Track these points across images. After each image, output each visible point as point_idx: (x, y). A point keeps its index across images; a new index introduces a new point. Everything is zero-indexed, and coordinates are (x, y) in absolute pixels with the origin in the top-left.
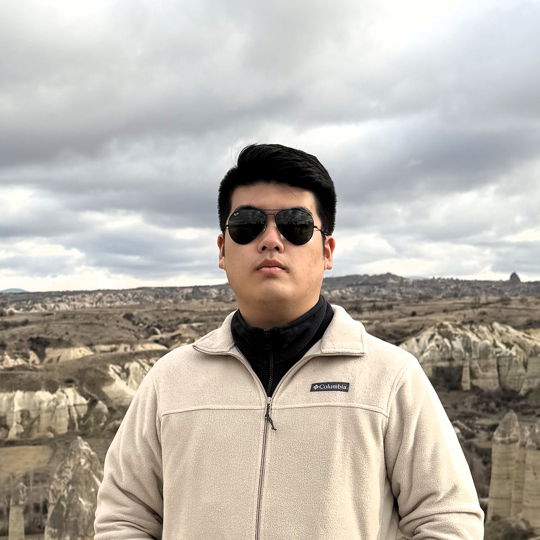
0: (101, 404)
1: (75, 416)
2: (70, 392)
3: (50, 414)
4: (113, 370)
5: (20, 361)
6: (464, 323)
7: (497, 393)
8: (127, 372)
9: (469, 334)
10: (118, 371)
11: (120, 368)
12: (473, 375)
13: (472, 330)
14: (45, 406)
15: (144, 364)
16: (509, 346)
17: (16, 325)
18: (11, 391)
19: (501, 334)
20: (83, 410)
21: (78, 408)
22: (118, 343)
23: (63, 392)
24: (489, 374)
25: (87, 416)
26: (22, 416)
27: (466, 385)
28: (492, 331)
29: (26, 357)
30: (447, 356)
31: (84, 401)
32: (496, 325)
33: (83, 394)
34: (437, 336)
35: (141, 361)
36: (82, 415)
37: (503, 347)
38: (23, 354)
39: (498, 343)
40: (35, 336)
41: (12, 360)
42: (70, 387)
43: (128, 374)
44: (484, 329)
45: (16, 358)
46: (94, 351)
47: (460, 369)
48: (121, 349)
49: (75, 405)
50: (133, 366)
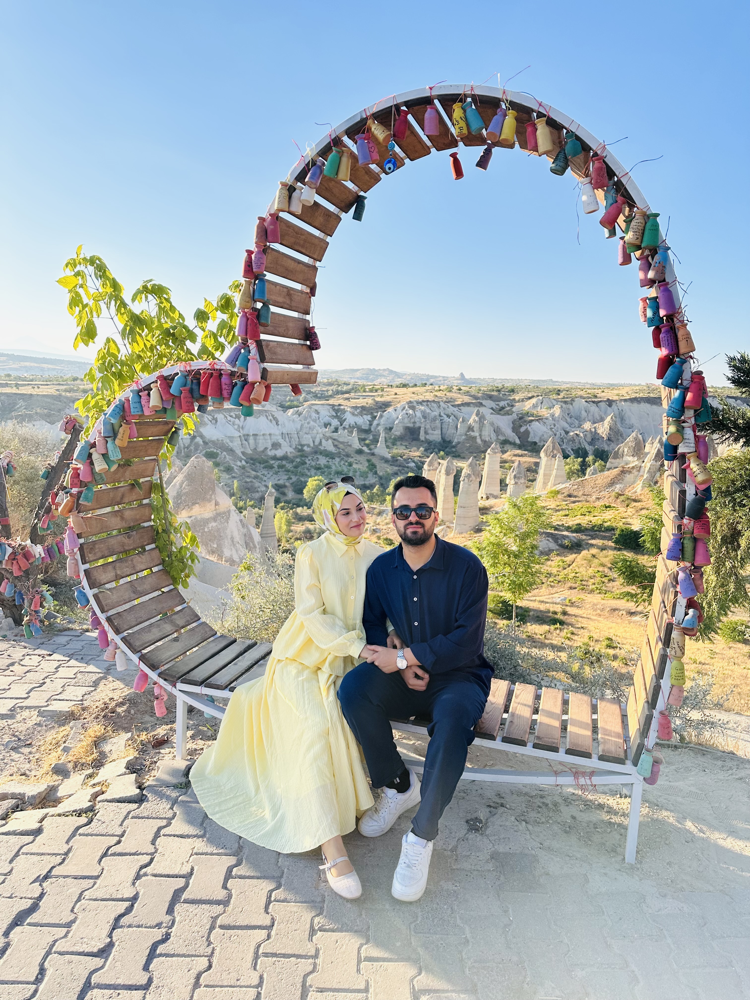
7: (440, 443)
9: (426, 408)
12: (426, 433)
13: (427, 406)
16: (448, 416)
19: (444, 409)
24: (436, 432)
27: (422, 438)
28: (439, 407)
30: (412, 420)
32: (442, 403)
34: (407, 408)
36: (186, 445)
37: (445, 416)
39: (442, 414)
44: (435, 405)
47: (420, 428)
50: (220, 417)
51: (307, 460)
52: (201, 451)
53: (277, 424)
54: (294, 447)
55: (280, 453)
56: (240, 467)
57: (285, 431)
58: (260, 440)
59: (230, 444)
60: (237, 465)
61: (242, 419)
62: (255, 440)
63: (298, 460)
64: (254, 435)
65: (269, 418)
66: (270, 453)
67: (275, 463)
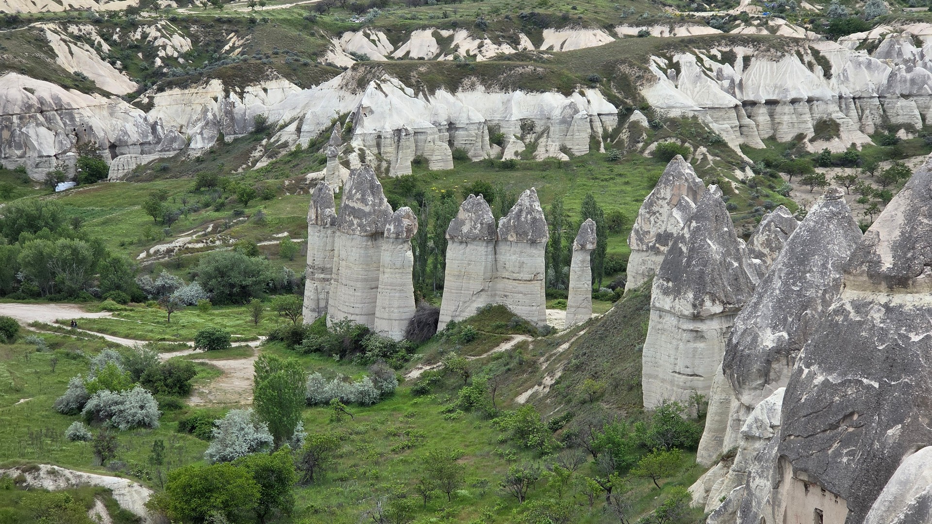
0: (638, 116)
1: (600, 131)
2: (592, 94)
3: (563, 127)
4: (655, 63)
5: (507, 49)
8: (677, 67)
10: (662, 65)
11: (667, 62)
14: (556, 114)
15: (702, 56)
18: (507, 91)
20: (611, 123)
21: (604, 118)
22: (651, 22)
23: (582, 94)
25: (617, 131)
26: (523, 127)
29: (515, 42)
31: (611, 108)
33: (611, 99)
35: (697, 51)
36: (610, 130)
38: (510, 37)
40: (527, 11)
41: (496, 46)
42: (593, 88)
43: (678, 71)
45: (500, 45)
46: (615, 35)
48: (656, 33)
49: (599, 115)
50: (685, 59)
51: (910, 163)
52: (647, 144)
53: (827, 75)
54: (871, 130)
55: (837, 146)
56: (743, 182)
57: (847, 92)
58: (785, 115)
59: (715, 126)
60: (736, 180)
61: (739, 62)
62: (771, 115)
63: (886, 166)
64: (769, 103)
65: (807, 59)
66: (811, 148)
67: (830, 174)
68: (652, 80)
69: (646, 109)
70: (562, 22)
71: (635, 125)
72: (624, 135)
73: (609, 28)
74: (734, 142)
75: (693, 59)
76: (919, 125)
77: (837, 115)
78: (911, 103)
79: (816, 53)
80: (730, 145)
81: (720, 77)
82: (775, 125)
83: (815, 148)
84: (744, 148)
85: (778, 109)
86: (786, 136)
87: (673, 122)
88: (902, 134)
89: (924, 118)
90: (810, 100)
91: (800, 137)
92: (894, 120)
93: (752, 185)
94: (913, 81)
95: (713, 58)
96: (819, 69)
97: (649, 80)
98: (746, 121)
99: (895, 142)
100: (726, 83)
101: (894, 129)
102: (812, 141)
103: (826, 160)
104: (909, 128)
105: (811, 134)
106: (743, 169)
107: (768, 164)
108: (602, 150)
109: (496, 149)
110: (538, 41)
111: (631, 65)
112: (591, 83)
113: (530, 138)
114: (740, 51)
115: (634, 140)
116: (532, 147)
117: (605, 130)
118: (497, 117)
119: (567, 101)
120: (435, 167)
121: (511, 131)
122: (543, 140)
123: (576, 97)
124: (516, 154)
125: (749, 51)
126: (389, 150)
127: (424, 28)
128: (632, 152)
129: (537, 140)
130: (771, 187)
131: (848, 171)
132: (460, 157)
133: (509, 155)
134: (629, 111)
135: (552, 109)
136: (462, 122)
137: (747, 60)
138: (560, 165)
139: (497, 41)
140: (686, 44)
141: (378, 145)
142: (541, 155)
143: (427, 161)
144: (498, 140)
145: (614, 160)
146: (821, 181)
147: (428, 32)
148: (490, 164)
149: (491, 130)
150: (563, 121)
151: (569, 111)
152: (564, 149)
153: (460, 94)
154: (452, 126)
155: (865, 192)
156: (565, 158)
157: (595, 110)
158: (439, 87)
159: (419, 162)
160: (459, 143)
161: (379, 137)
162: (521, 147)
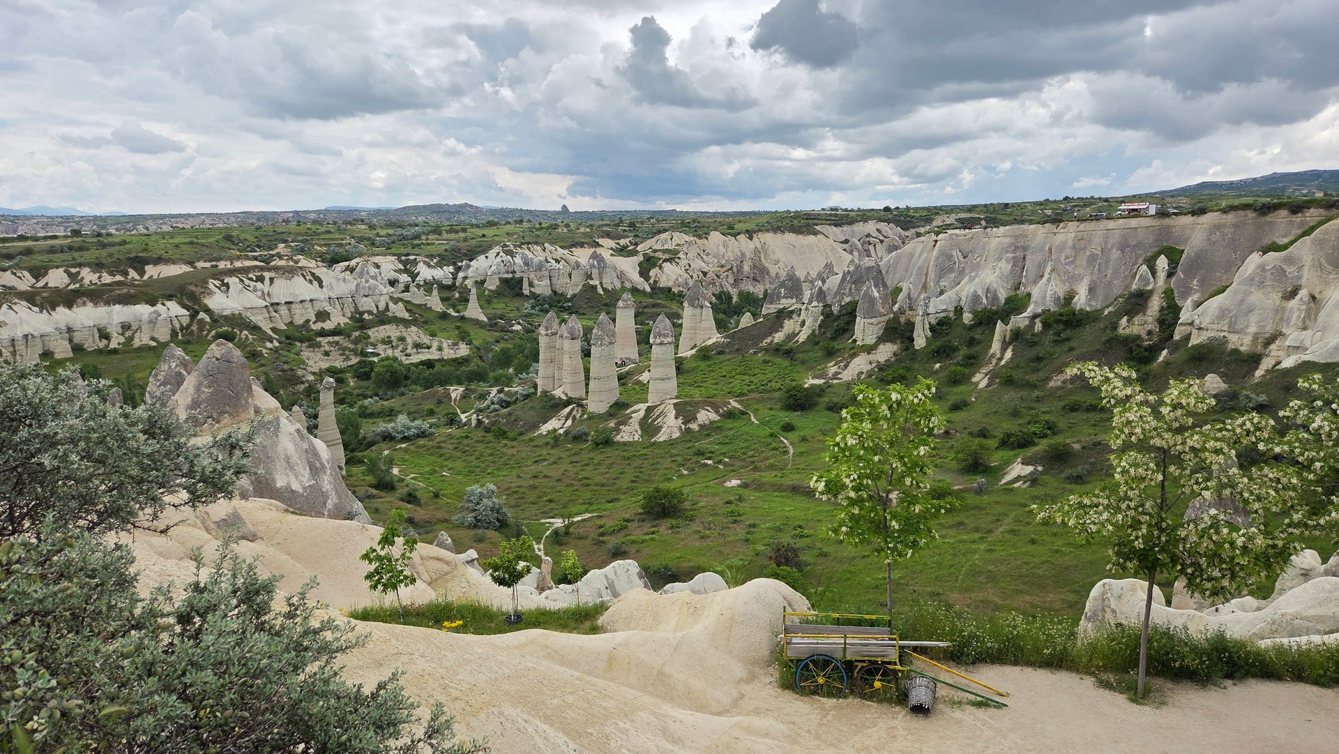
0: (202, 315)
1: (177, 326)
2: (170, 304)
3: (151, 325)
4: (212, 284)
5: (119, 278)
6: (523, 244)
7: (550, 297)
8: (227, 286)
9: (527, 252)
10: (217, 285)
11: (220, 283)
13: (529, 249)
14: (145, 317)
15: (243, 278)
16: (557, 261)
17: (113, 245)
18: (109, 305)
19: (551, 252)
20: (185, 321)
21: (179, 318)
22: (218, 260)
23: (164, 305)
24: (543, 283)
25: (189, 325)
26: (122, 327)
27: (526, 292)
28: (544, 250)
29: (126, 274)
30: (511, 269)
31: (185, 312)
32: (547, 245)
33: (184, 306)
34: (502, 254)
35: (239, 276)
36: (184, 325)
37: (553, 262)
38: (122, 271)
39: (549, 260)
40: (133, 255)
41: (111, 277)
42: (170, 300)
43: (228, 288)
44: (539, 248)
45: (114, 276)
46: (195, 268)
47: (521, 279)
48: (222, 265)
49: (176, 316)
50: (233, 281)
51: (370, 332)
52: (209, 332)
53: (321, 286)
54: (349, 315)
55: (328, 325)
56: (271, 349)
57: (333, 295)
58: (297, 309)
59: (253, 318)
60: (267, 348)
61: (267, 281)
62: (289, 310)
63: (357, 334)
64: (287, 303)
65: (308, 278)
66: (314, 327)
67: (324, 341)
68: (211, 293)
69: (208, 311)
70: (158, 261)
71: (201, 321)
72: (194, 327)
73: (191, 263)
74: (266, 328)
75: (237, 280)
76: (375, 311)
77: (328, 308)
78: (369, 299)
79: (313, 274)
80: (264, 329)
81: (255, 290)
82: (292, 316)
83: (317, 327)
84: (273, 329)
85: (293, 306)
86: (299, 321)
87: (226, 317)
88: (366, 316)
89: (377, 307)
90: (311, 301)
91: (308, 321)
92: (361, 309)
93: (276, 350)
94: (369, 288)
95: (251, 279)
96: (315, 283)
97: (208, 294)
98: (274, 314)
99: (362, 320)
100: (259, 293)
101: (362, 313)
102: (314, 323)
103: (323, 333)
104: (370, 312)
105: (314, 319)
106: (271, 342)
107: (288, 338)
108: (180, 337)
109: (105, 342)
110: (142, 273)
111: (196, 286)
112: (170, 297)
113: (128, 334)
114: (267, 275)
115: (201, 329)
116: (131, 338)
117: (181, 325)
118: (103, 322)
119: (151, 309)
120: (57, 356)
121: (114, 331)
122: (137, 335)
123: (159, 307)
124: (119, 344)
125: (273, 274)
126: (20, 347)
127: (57, 267)
128: (200, 337)
129: (133, 334)
130: (289, 351)
131: (336, 338)
132: (77, 349)
133: (113, 345)
134: (197, 313)
135: (142, 315)
136: (77, 326)
137: (272, 280)
138: (150, 348)
139: (112, 274)
140: (232, 272)
141: (13, 346)
142: (137, 343)
143: (52, 353)
144: (104, 335)
145: (188, 342)
146: (319, 345)
147: (61, 270)
148: (100, 352)
149: (99, 330)
150: (151, 322)
151: (155, 316)
152: (153, 339)
153: (75, 309)
154: (70, 330)
155: (344, 349)
156: (154, 344)
157: (173, 314)
158: (59, 306)
159: (46, 355)
160: (77, 340)
161: (13, 340)
162: (122, 340)
